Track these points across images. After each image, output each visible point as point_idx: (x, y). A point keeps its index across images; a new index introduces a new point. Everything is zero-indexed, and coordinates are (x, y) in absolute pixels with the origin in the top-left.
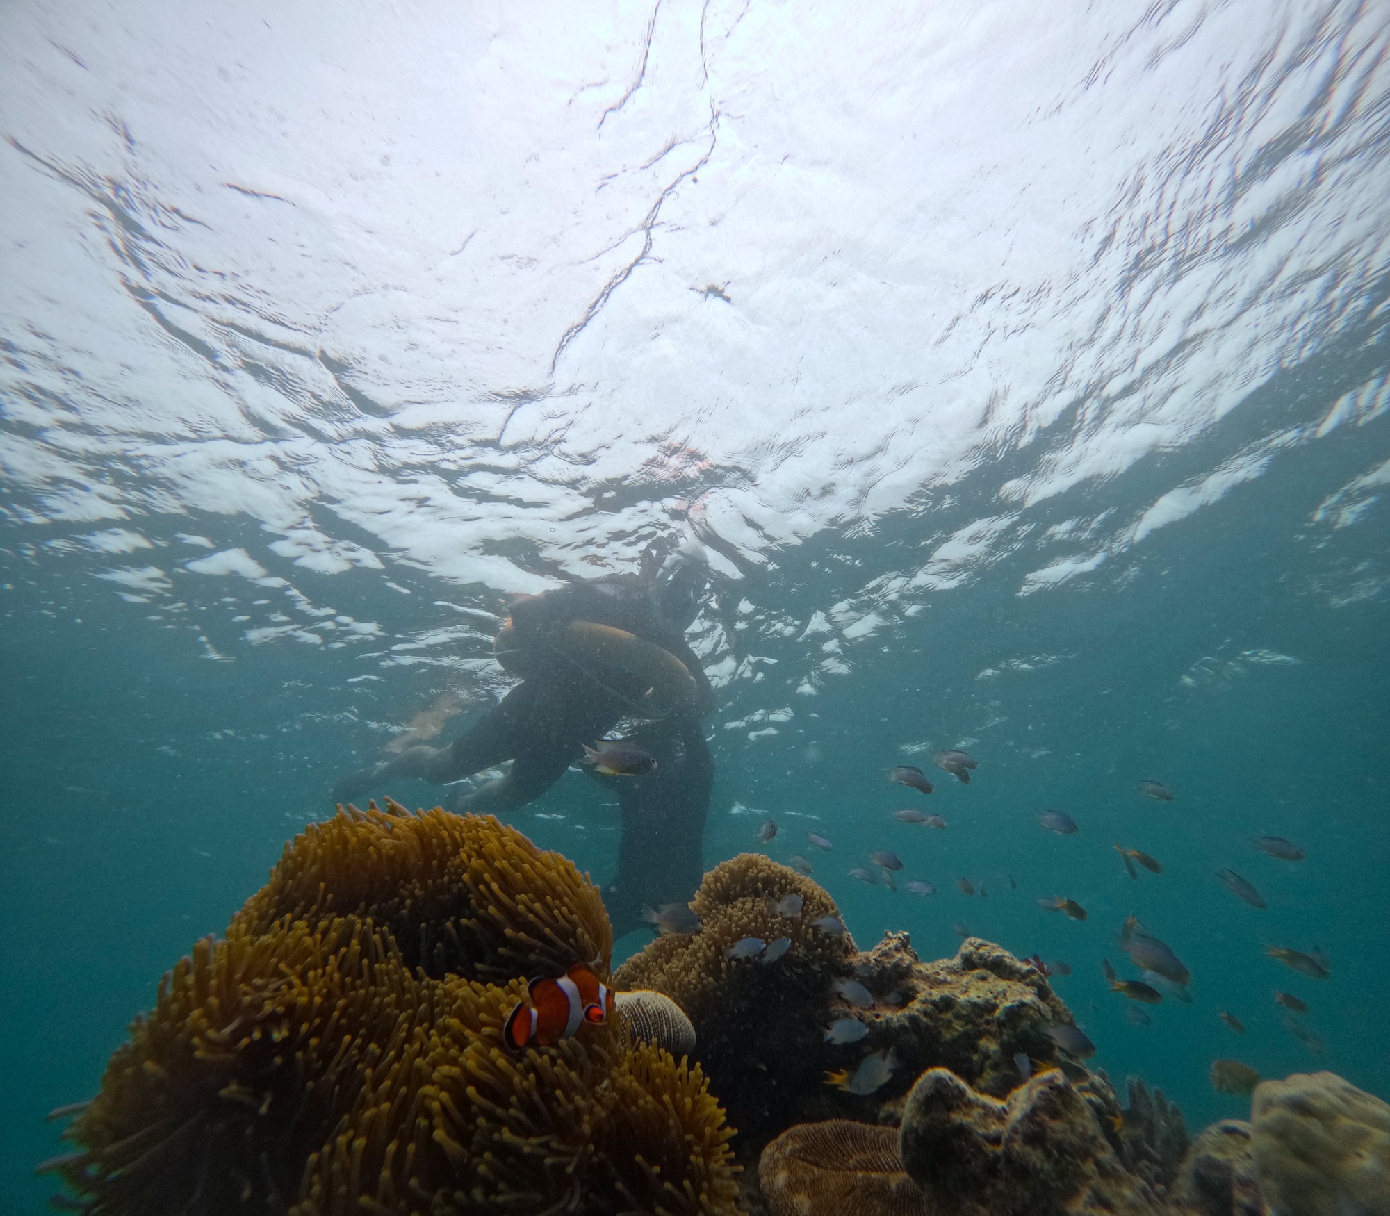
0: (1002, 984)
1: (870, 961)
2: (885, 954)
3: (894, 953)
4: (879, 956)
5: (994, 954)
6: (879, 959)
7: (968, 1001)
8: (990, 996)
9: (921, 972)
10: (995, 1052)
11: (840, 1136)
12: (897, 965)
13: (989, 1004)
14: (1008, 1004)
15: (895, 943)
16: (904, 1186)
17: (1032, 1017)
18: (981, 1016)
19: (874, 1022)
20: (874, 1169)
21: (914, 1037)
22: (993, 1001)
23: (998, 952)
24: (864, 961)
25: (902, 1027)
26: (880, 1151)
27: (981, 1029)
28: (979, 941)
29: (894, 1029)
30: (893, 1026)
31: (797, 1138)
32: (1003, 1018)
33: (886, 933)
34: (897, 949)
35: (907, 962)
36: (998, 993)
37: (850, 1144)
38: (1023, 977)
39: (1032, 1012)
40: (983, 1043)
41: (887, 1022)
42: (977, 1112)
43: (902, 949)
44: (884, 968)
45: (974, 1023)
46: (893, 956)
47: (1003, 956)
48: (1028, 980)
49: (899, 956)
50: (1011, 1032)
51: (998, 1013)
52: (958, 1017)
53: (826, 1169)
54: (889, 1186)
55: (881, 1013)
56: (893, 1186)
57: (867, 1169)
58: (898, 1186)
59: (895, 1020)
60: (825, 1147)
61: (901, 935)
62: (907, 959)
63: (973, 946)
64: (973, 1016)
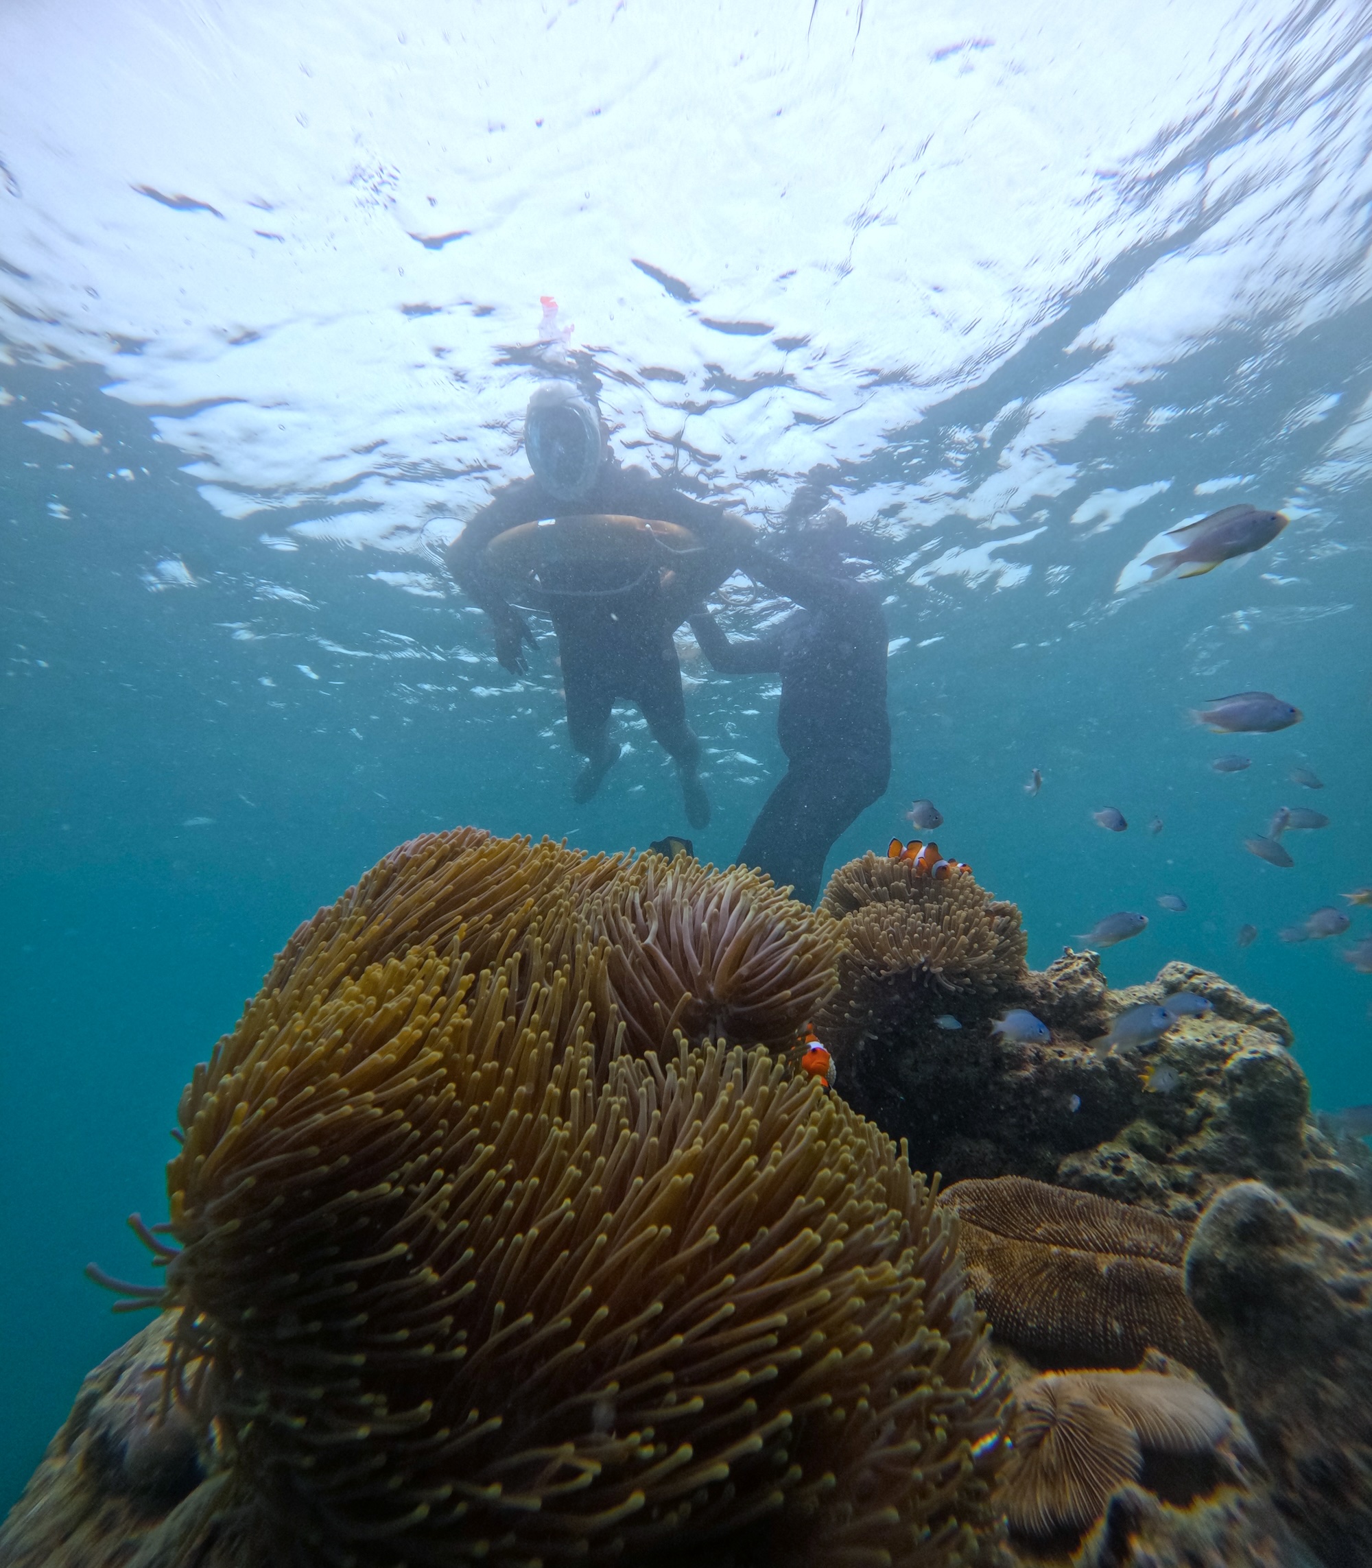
0: (1231, 1027)
1: (1050, 986)
2: (1068, 978)
3: (1081, 977)
4: (1060, 980)
5: (1215, 986)
6: (1061, 983)
7: (1183, 1044)
8: (1214, 1040)
9: (1115, 1002)
10: (1220, 1109)
11: (1022, 1198)
12: (1085, 993)
13: (1213, 1050)
14: (1245, 1055)
15: (1079, 965)
16: (1118, 1271)
17: (1281, 1073)
18: (1201, 1064)
19: (1058, 1061)
20: (1073, 1246)
21: (1111, 1083)
22: (1220, 1047)
23: (1218, 984)
24: (1042, 985)
25: (1097, 1071)
26: (1078, 1223)
27: (1200, 1079)
28: (1189, 968)
29: (1084, 1071)
30: (1083, 1067)
31: (966, 1198)
32: (1238, 1072)
33: (1066, 950)
34: (1084, 973)
35: (1099, 990)
36: (1226, 1038)
37: (1035, 1208)
38: (1254, 1018)
39: (1280, 1068)
40: (1202, 1096)
41: (1075, 1062)
42: (1316, 1248)
43: (1090, 972)
44: (1067, 995)
45: (1190, 1072)
46: (1080, 981)
47: (1227, 989)
48: (1263, 1023)
49: (1087, 981)
50: (1249, 1090)
51: (1230, 1064)
52: (1169, 1062)
53: (1006, 1236)
54: (1097, 1270)
55: (1067, 1050)
56: (1104, 1269)
57: (1062, 1243)
58: (1110, 1270)
59: (1086, 1061)
60: (1004, 1211)
61: (1088, 955)
62: (1099, 988)
63: (1181, 973)
64: (1190, 1063)
